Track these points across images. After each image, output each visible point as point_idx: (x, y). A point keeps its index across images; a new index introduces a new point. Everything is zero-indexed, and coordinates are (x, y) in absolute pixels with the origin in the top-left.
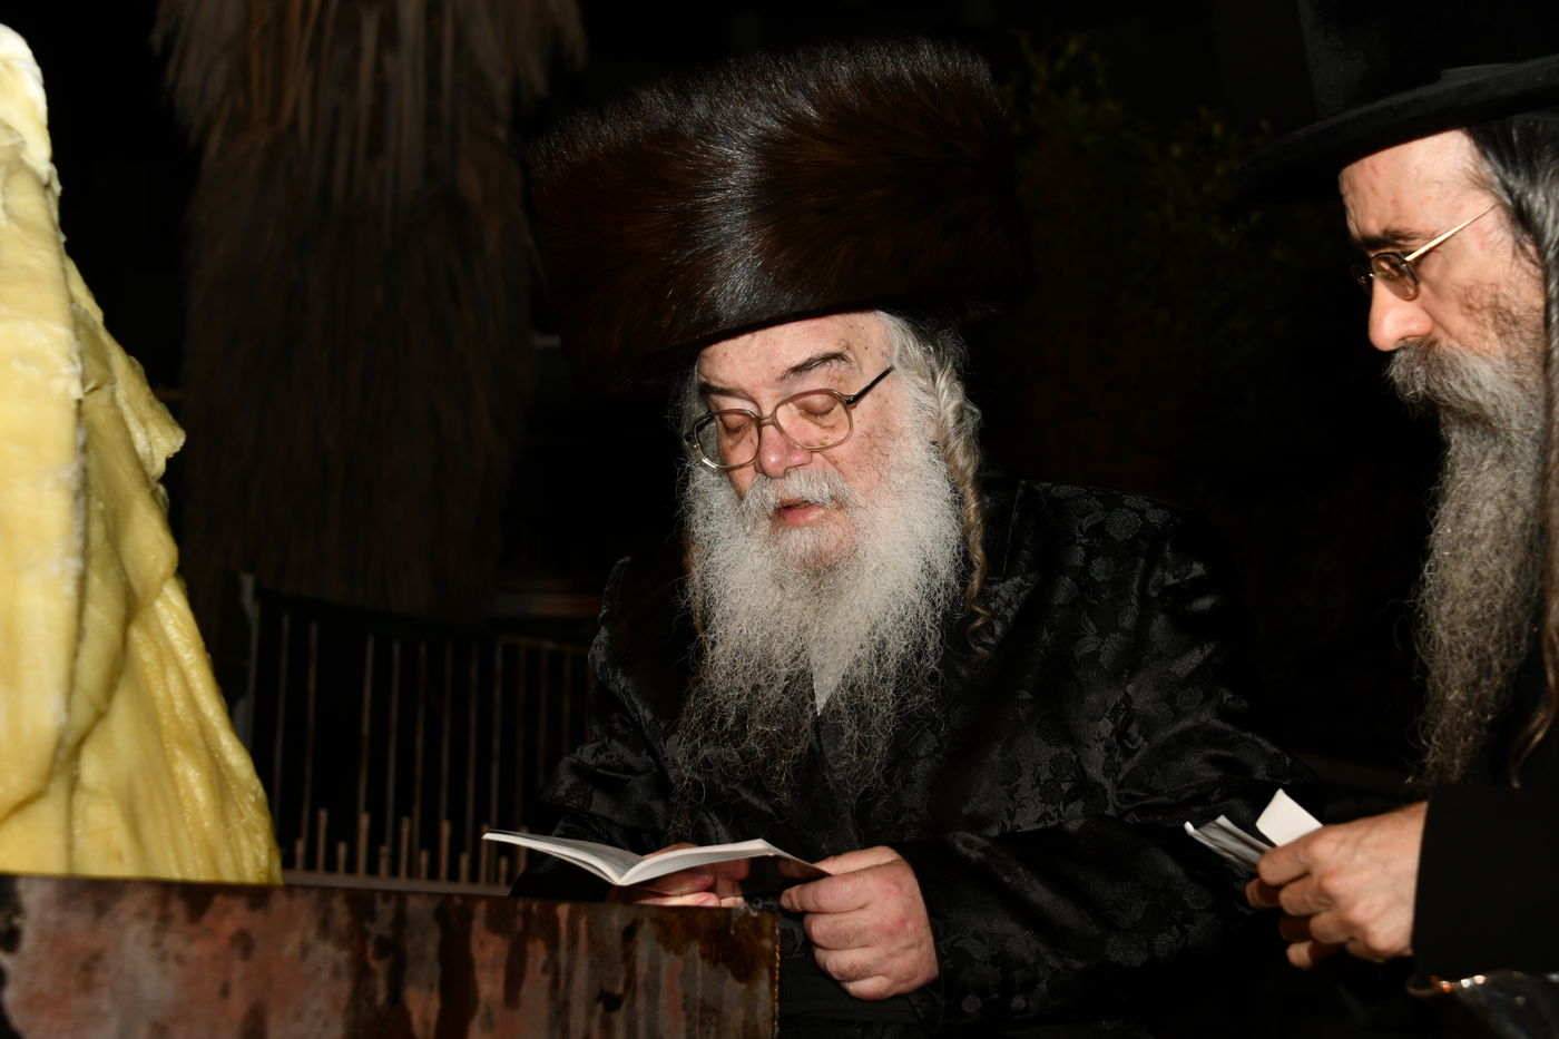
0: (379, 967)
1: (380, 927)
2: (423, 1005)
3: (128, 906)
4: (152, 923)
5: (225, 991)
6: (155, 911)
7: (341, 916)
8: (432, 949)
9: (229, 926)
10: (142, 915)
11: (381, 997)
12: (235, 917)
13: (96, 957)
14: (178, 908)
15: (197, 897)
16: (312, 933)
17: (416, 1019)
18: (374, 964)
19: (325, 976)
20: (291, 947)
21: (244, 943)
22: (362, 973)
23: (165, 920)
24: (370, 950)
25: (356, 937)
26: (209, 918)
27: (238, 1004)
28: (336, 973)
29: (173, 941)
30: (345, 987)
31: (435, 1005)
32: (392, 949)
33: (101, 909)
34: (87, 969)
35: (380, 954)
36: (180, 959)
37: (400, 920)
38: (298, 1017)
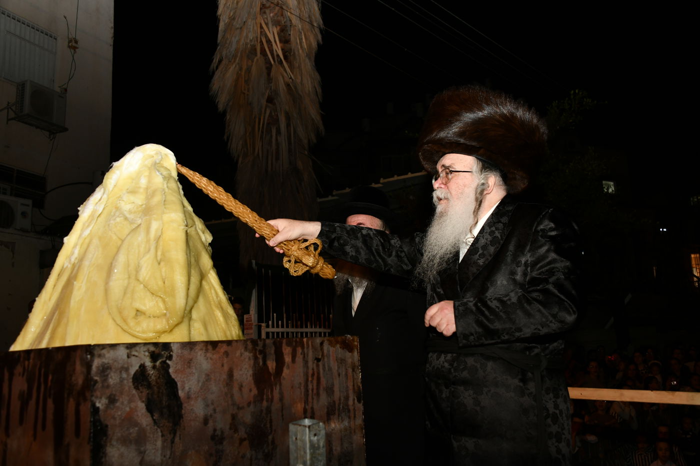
0: (260, 357)
1: (260, 347)
2: (272, 365)
3: (198, 347)
4: (204, 351)
5: (223, 366)
6: (204, 348)
7: (250, 346)
8: (273, 351)
9: (222, 350)
10: (201, 349)
11: (261, 364)
12: (224, 348)
13: (191, 360)
14: (210, 347)
15: (214, 344)
16: (243, 350)
17: (270, 368)
18: (259, 356)
19: (247, 360)
20: (238, 354)
21: (226, 354)
22: (256, 358)
23: (207, 350)
24: (258, 353)
25: (254, 350)
26: (217, 349)
27: (226, 368)
28: (249, 359)
29: (209, 355)
30: (252, 362)
31: (275, 364)
32: (263, 352)
33: (191, 349)
34: (189, 363)
35: (260, 354)
36: (211, 359)
37: (264, 345)
38: (241, 370)
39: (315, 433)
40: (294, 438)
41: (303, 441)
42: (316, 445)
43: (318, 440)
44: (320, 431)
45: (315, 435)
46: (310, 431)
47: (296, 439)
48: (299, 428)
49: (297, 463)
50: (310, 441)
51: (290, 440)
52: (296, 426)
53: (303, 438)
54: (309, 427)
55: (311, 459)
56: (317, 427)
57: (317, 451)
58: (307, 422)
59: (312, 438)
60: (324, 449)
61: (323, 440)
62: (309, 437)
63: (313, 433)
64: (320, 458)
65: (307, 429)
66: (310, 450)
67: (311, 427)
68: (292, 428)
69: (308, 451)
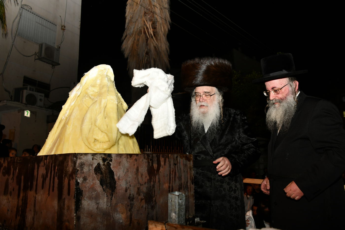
1: (150, 158)
2: (155, 166)
3: (123, 156)
4: (126, 158)
5: (134, 165)
6: (126, 157)
7: (146, 157)
8: (156, 160)
9: (134, 158)
10: (125, 157)
11: (151, 165)
12: (135, 157)
13: (120, 162)
14: (129, 156)
15: (131, 155)
16: (143, 158)
17: (154, 167)
18: (150, 162)
19: (145, 163)
20: (141, 160)
21: (136, 160)
22: (149, 162)
23: (127, 158)
24: (149, 160)
25: (148, 159)
26: (132, 157)
27: (136, 166)
28: (146, 163)
29: (128, 160)
30: (147, 164)
31: (157, 165)
32: (152, 160)
33: (121, 157)
34: (119, 163)
35: (150, 161)
36: (129, 162)
37: (152, 157)
38: (142, 167)
39: (180, 198)
40: (171, 201)
41: (175, 202)
42: (181, 204)
43: (182, 202)
44: (183, 198)
45: (181, 199)
46: (178, 198)
47: (172, 201)
48: (173, 196)
49: (172, 212)
50: (178, 202)
51: (169, 201)
52: (172, 195)
53: (175, 201)
54: (178, 196)
55: (178, 211)
56: (182, 196)
57: (181, 207)
58: (177, 193)
59: (179, 201)
60: (185, 206)
61: (184, 202)
62: (178, 200)
63: (179, 199)
64: (183, 210)
65: (177, 196)
66: (178, 206)
67: (179, 196)
68: (170, 195)
69: (177, 207)
